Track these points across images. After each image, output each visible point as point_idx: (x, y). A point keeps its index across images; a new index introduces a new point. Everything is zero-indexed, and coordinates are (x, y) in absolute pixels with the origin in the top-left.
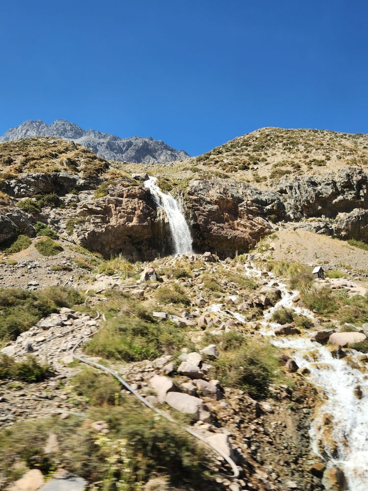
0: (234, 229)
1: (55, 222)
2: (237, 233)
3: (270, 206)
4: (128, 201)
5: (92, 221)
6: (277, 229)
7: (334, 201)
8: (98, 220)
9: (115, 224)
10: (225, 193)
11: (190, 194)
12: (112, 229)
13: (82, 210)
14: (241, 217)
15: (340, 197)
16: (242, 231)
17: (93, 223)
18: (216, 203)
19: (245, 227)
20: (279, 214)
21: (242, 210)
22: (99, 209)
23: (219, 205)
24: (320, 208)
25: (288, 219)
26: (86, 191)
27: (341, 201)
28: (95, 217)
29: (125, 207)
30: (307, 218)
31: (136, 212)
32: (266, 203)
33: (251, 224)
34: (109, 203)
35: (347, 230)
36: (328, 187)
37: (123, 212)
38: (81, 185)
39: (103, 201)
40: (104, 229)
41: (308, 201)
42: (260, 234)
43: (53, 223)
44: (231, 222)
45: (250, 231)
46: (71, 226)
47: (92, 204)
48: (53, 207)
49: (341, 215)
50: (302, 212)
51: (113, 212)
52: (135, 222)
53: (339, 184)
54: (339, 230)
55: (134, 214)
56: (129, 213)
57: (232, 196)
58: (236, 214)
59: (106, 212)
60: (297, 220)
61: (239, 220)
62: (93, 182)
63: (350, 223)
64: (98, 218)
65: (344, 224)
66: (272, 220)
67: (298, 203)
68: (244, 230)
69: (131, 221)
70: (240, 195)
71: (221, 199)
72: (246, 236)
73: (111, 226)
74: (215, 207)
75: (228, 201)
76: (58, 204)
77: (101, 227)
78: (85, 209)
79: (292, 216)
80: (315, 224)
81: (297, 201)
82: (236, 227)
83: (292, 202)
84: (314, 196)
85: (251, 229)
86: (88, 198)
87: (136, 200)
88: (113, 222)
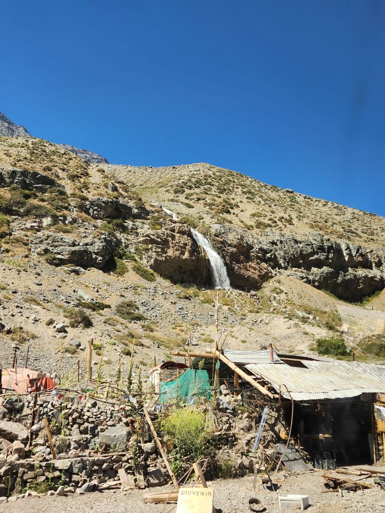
0: (247, 270)
1: (127, 246)
2: (250, 273)
3: (270, 254)
4: (180, 236)
5: (154, 250)
6: (276, 275)
7: (311, 258)
8: (159, 250)
9: (172, 255)
10: (242, 240)
11: (215, 235)
12: (169, 259)
13: (144, 238)
14: (251, 261)
15: (316, 256)
16: (253, 273)
17: (155, 252)
18: (235, 246)
19: (255, 269)
20: (275, 262)
21: (253, 255)
22: (159, 240)
23: (237, 249)
24: (301, 261)
25: (280, 267)
26: (141, 220)
27: (316, 259)
28: (156, 246)
29: (178, 241)
30: (292, 267)
31: (187, 247)
32: (267, 252)
33: (259, 267)
34: (168, 237)
35: (319, 282)
36: (308, 247)
37: (178, 246)
38: (136, 214)
39: (163, 234)
40: (164, 258)
41: (294, 255)
42: (266, 277)
44: (245, 264)
45: (258, 273)
46: (139, 251)
47: (154, 235)
48: (121, 232)
49: (314, 270)
50: (288, 263)
51: (171, 245)
52: (186, 255)
53: (315, 246)
55: (185, 248)
56: (182, 247)
57: (247, 243)
58: (248, 258)
59: (164, 244)
60: (286, 268)
61: (250, 263)
62: (143, 212)
63: (322, 277)
64: (159, 248)
65: (318, 277)
66: (271, 266)
67: (286, 255)
68: (254, 271)
69: (184, 254)
70: (251, 243)
71: (240, 244)
72: (256, 277)
73: (169, 256)
74: (235, 250)
75: (244, 247)
76: (124, 229)
77: (162, 256)
78: (147, 238)
79: (282, 264)
80: (299, 274)
81: (286, 253)
82: (248, 268)
83: (282, 253)
84: (299, 252)
85: (259, 272)
86: (145, 228)
87: (186, 236)
88: (170, 252)
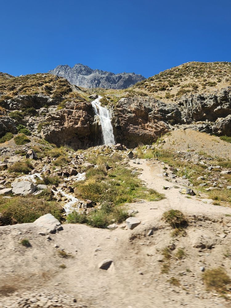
0: (145, 129)
1: (32, 125)
2: (146, 132)
3: (171, 114)
4: (76, 112)
5: (53, 124)
6: (173, 129)
7: (215, 110)
8: (57, 124)
9: (67, 126)
10: (140, 106)
11: (118, 106)
12: (65, 129)
13: (48, 117)
14: (150, 122)
15: (219, 107)
16: (150, 131)
17: (54, 126)
18: (134, 112)
19: (152, 127)
20: (176, 119)
21: (150, 117)
22: (58, 117)
23: (135, 114)
24: (205, 114)
25: (182, 123)
26: (53, 106)
27: (219, 110)
28: (55, 122)
29: (74, 115)
30: (196, 121)
31: (80, 119)
32: (168, 112)
33: (156, 126)
34: (64, 113)
36: (211, 100)
37: (72, 118)
38: (50, 102)
39: (61, 112)
40: (60, 129)
41: (196, 110)
42: (162, 133)
43: (29, 125)
44: (143, 125)
45: (155, 130)
46: (40, 127)
47: (54, 114)
48: (31, 116)
49: (220, 120)
51: (66, 119)
52: (79, 124)
53: (219, 98)
54: (216, 130)
55: (79, 119)
56: (76, 119)
57: (145, 107)
58: (146, 120)
59: (62, 119)
60: (188, 123)
61: (148, 123)
62: (58, 100)
63: (224, 124)
64: (57, 122)
65: (220, 125)
66: (171, 123)
67: (190, 112)
68: (151, 129)
69: (77, 124)
70: (150, 107)
71: (137, 109)
72: (152, 133)
73: (65, 127)
74: (133, 115)
75: (142, 111)
76: (34, 113)
77: (59, 128)
78: (50, 117)
79: (185, 120)
80: (200, 126)
81: (189, 110)
82: (146, 128)
83: (186, 111)
84: (201, 107)
85: (156, 129)
86: (54, 110)
87: (81, 111)
